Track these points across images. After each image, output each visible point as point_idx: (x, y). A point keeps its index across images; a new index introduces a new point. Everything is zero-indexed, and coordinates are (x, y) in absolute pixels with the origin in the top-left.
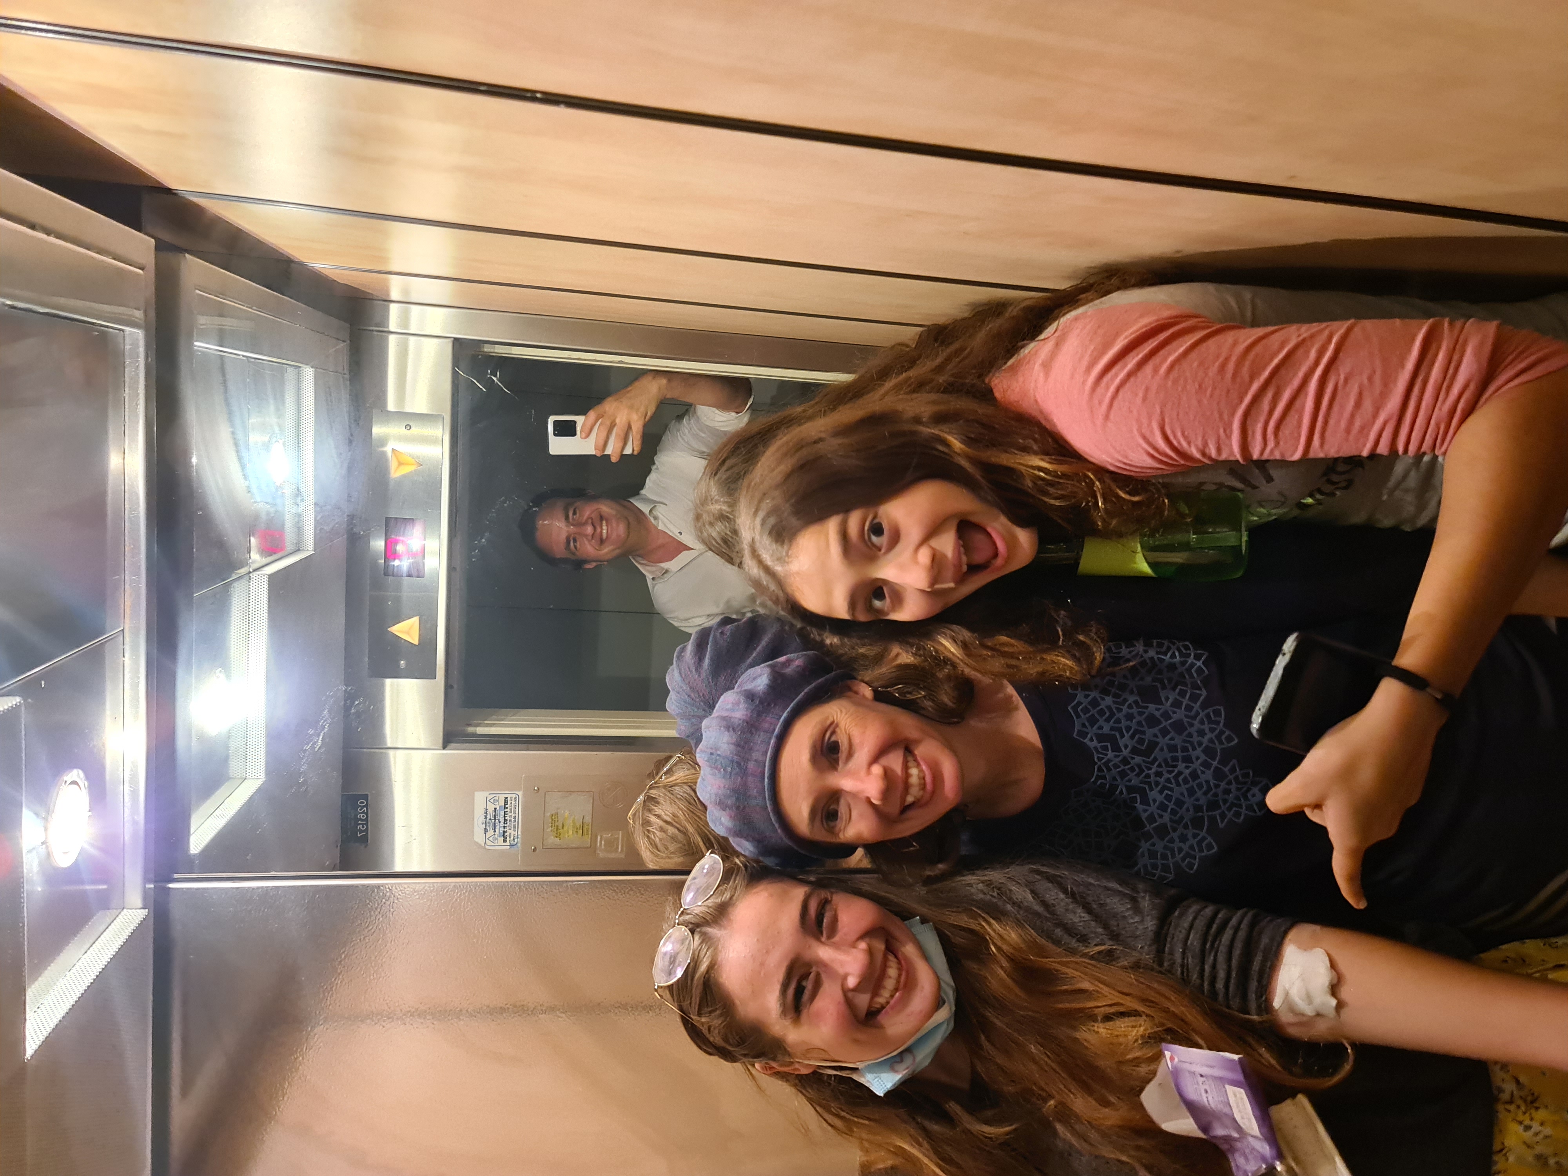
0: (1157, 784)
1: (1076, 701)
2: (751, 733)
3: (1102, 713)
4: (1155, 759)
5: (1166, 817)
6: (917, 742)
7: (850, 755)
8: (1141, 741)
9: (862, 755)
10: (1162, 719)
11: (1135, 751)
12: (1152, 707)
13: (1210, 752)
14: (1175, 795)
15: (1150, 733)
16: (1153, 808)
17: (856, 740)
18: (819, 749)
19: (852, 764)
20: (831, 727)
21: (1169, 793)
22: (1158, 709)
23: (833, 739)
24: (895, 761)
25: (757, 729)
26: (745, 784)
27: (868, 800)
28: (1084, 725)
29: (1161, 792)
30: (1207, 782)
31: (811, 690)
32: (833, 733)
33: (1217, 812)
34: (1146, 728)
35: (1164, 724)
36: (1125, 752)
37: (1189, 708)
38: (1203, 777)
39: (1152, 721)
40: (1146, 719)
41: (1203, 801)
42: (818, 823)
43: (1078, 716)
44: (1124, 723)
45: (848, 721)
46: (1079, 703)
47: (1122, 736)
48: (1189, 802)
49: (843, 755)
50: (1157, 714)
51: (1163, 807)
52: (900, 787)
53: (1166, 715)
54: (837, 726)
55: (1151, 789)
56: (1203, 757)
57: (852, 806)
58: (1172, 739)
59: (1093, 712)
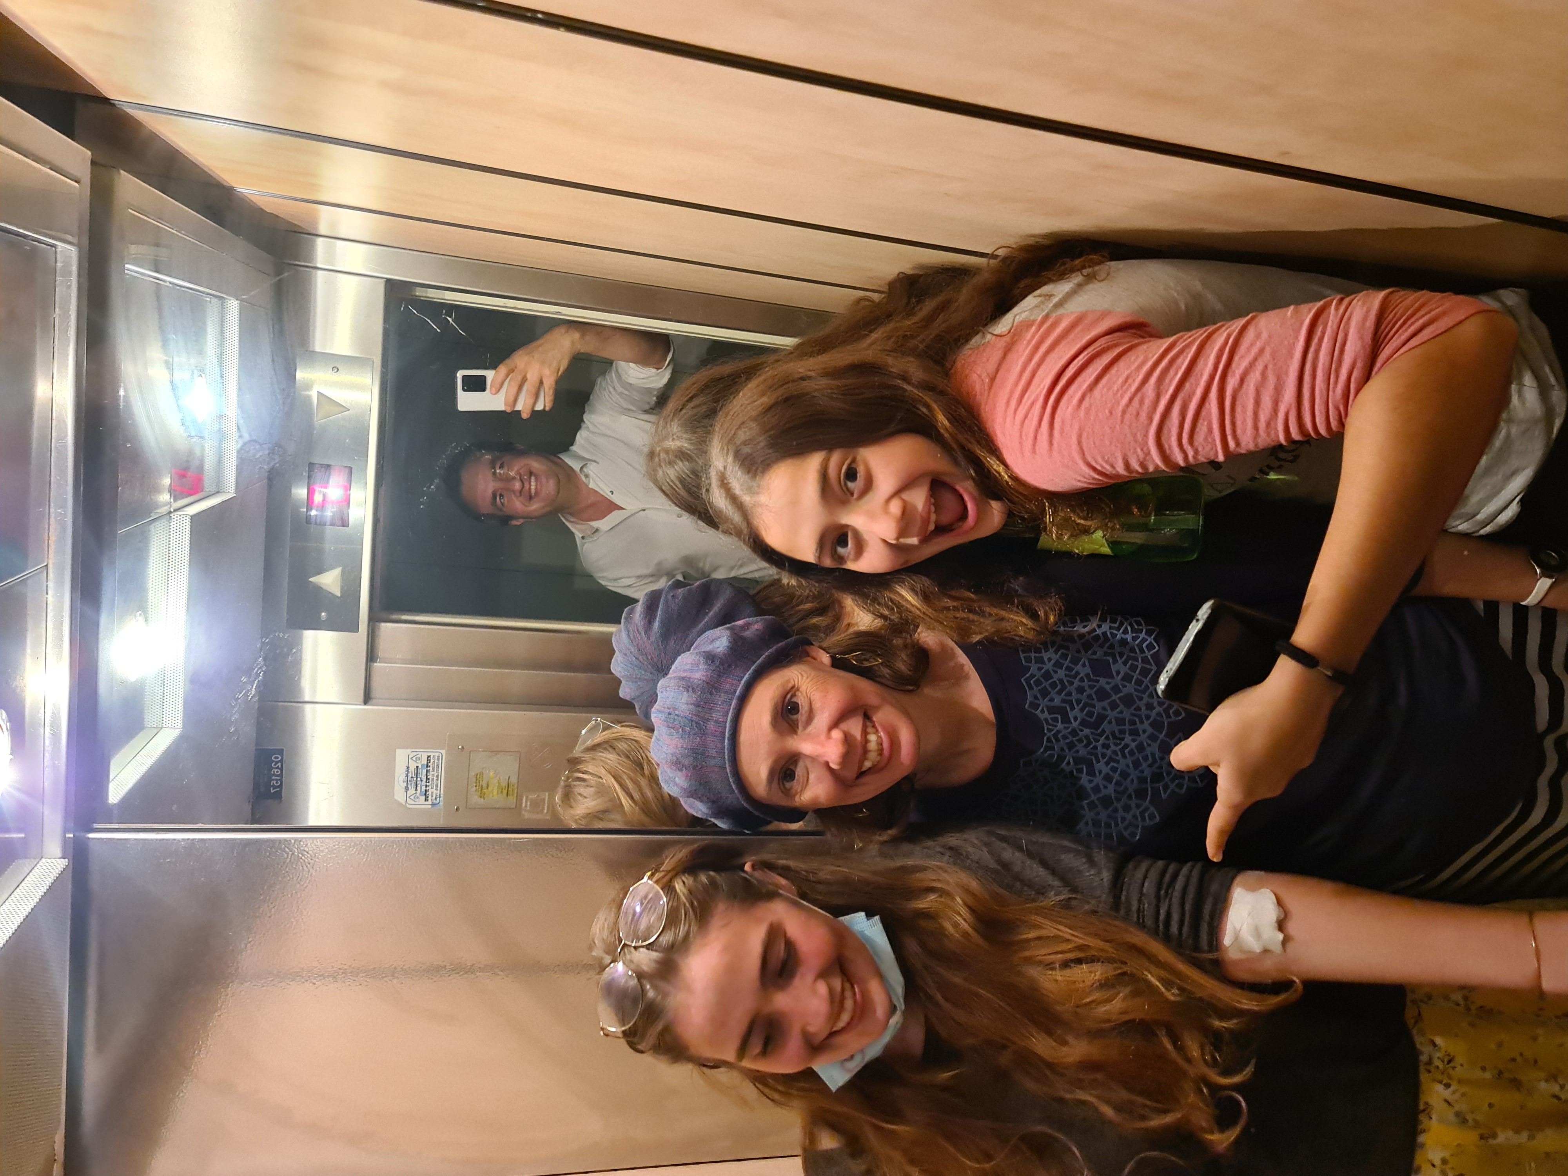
0: (1104, 755)
1: (1030, 673)
2: (711, 694)
3: (1053, 686)
4: (1104, 731)
5: (1111, 788)
6: (877, 708)
7: (810, 718)
8: (1090, 714)
9: (823, 719)
10: (1112, 693)
11: (1084, 723)
12: (1103, 681)
13: (1157, 725)
14: (1121, 766)
15: (1099, 706)
16: (1098, 780)
17: (817, 705)
18: (780, 711)
19: (810, 729)
20: (793, 690)
21: (1115, 765)
22: (1108, 683)
23: (794, 701)
24: (855, 726)
25: (718, 690)
26: (704, 745)
27: (827, 764)
28: (1036, 697)
29: (1107, 763)
30: (1153, 755)
31: (772, 653)
32: (794, 695)
33: (1161, 785)
34: (1095, 702)
35: (1114, 697)
36: (1075, 724)
37: (1139, 682)
38: (1148, 751)
39: (1102, 695)
40: (1096, 693)
41: (1147, 773)
42: (775, 785)
43: (1031, 688)
44: (1075, 696)
45: (809, 685)
46: (1033, 676)
47: (1073, 708)
48: (1134, 774)
49: (802, 717)
50: (1108, 687)
51: (1108, 778)
52: (859, 753)
53: (1117, 690)
54: (798, 690)
55: (1098, 761)
56: (1150, 730)
57: (810, 770)
58: (1121, 712)
59: (1046, 684)
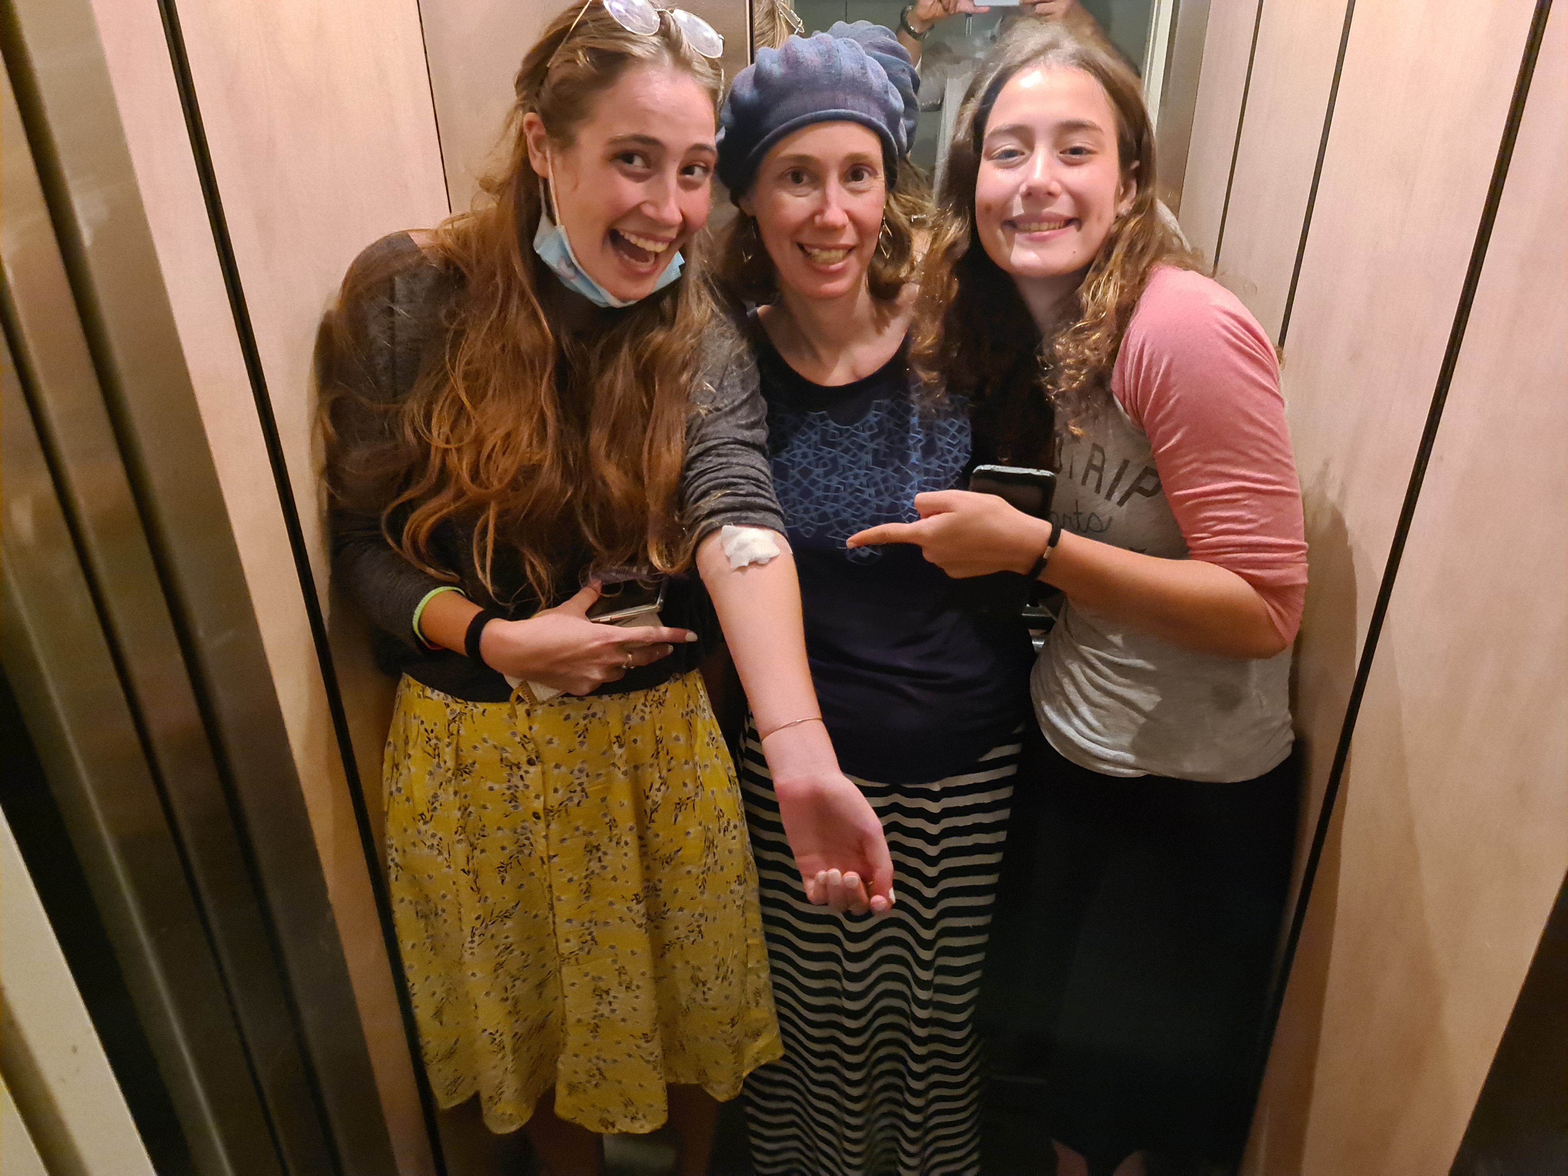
6: (859, 257)
9: (854, 204)
17: (864, 197)
18: (857, 161)
23: (866, 175)
42: (791, 163)
45: (875, 189)
52: (829, 243)
